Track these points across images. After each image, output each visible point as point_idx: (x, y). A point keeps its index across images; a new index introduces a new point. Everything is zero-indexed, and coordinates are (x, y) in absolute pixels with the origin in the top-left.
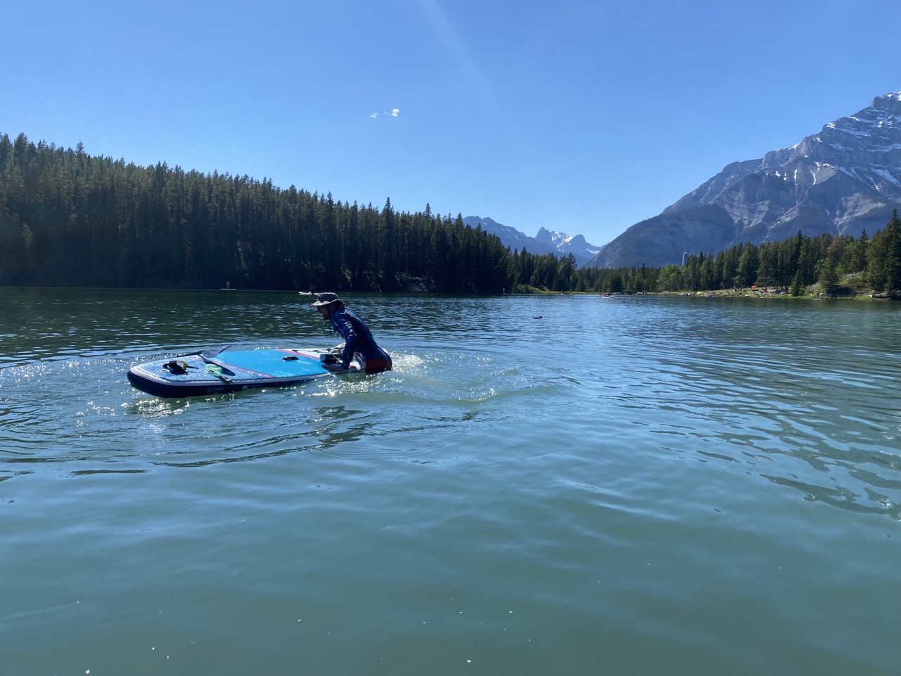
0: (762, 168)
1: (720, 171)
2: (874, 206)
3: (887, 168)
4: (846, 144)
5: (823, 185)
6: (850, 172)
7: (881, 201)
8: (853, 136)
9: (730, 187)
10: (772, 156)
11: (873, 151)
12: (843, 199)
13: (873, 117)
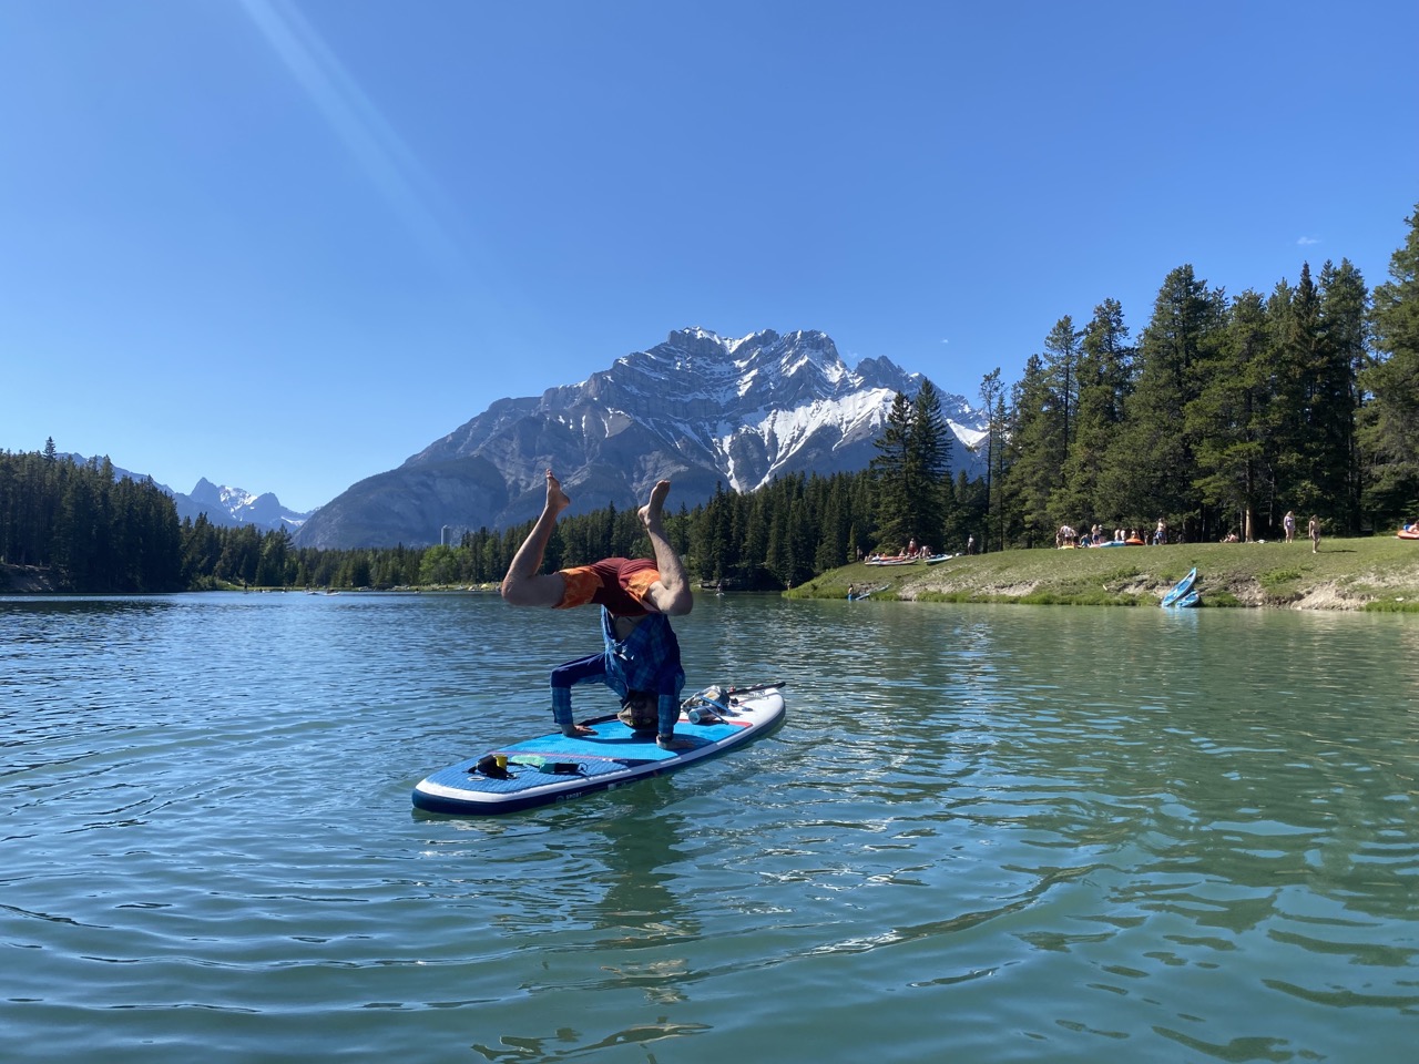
0: (541, 410)
1: (485, 409)
2: (675, 469)
3: (688, 422)
4: (641, 387)
5: (617, 438)
6: (648, 423)
7: (683, 463)
8: (649, 378)
9: (499, 433)
10: (552, 393)
11: (672, 399)
12: (641, 458)
13: (670, 356)
